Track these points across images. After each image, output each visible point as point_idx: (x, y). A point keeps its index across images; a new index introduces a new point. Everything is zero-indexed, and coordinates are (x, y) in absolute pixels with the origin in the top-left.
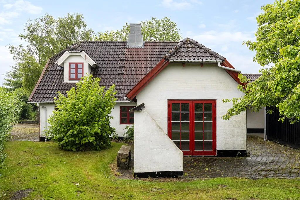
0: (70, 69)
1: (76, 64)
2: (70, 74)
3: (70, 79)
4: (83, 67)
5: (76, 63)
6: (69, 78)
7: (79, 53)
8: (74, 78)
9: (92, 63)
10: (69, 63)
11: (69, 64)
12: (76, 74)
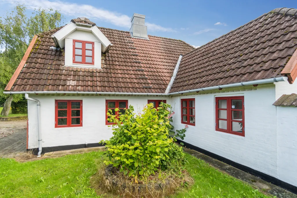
0: (74, 48)
1: (84, 43)
2: (74, 55)
3: (74, 62)
4: (93, 48)
5: (83, 41)
6: (73, 60)
7: (90, 27)
8: (81, 61)
9: (107, 43)
10: (74, 40)
11: (73, 42)
12: (84, 56)
